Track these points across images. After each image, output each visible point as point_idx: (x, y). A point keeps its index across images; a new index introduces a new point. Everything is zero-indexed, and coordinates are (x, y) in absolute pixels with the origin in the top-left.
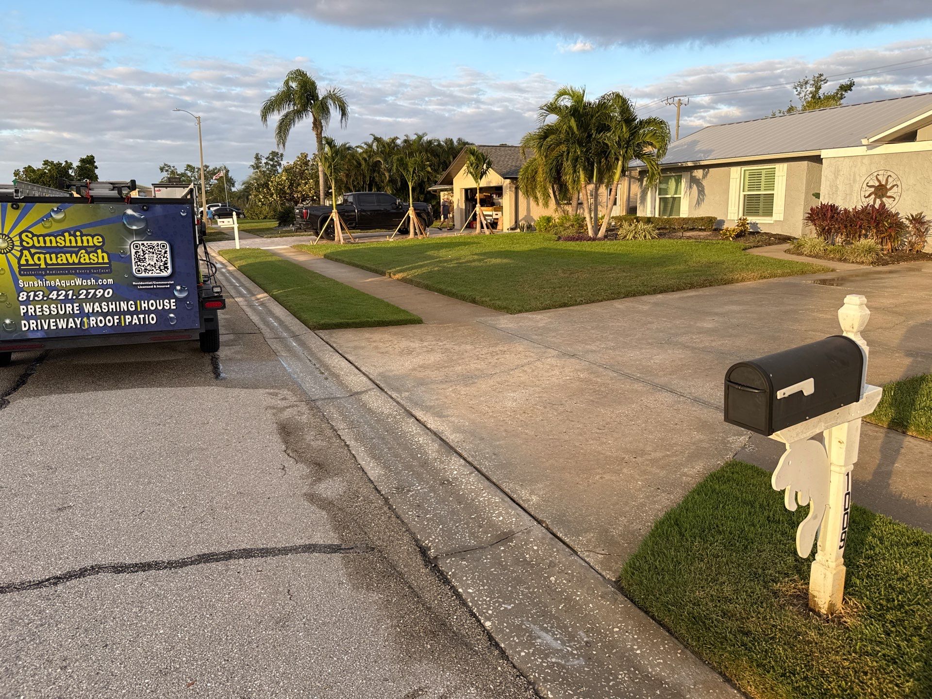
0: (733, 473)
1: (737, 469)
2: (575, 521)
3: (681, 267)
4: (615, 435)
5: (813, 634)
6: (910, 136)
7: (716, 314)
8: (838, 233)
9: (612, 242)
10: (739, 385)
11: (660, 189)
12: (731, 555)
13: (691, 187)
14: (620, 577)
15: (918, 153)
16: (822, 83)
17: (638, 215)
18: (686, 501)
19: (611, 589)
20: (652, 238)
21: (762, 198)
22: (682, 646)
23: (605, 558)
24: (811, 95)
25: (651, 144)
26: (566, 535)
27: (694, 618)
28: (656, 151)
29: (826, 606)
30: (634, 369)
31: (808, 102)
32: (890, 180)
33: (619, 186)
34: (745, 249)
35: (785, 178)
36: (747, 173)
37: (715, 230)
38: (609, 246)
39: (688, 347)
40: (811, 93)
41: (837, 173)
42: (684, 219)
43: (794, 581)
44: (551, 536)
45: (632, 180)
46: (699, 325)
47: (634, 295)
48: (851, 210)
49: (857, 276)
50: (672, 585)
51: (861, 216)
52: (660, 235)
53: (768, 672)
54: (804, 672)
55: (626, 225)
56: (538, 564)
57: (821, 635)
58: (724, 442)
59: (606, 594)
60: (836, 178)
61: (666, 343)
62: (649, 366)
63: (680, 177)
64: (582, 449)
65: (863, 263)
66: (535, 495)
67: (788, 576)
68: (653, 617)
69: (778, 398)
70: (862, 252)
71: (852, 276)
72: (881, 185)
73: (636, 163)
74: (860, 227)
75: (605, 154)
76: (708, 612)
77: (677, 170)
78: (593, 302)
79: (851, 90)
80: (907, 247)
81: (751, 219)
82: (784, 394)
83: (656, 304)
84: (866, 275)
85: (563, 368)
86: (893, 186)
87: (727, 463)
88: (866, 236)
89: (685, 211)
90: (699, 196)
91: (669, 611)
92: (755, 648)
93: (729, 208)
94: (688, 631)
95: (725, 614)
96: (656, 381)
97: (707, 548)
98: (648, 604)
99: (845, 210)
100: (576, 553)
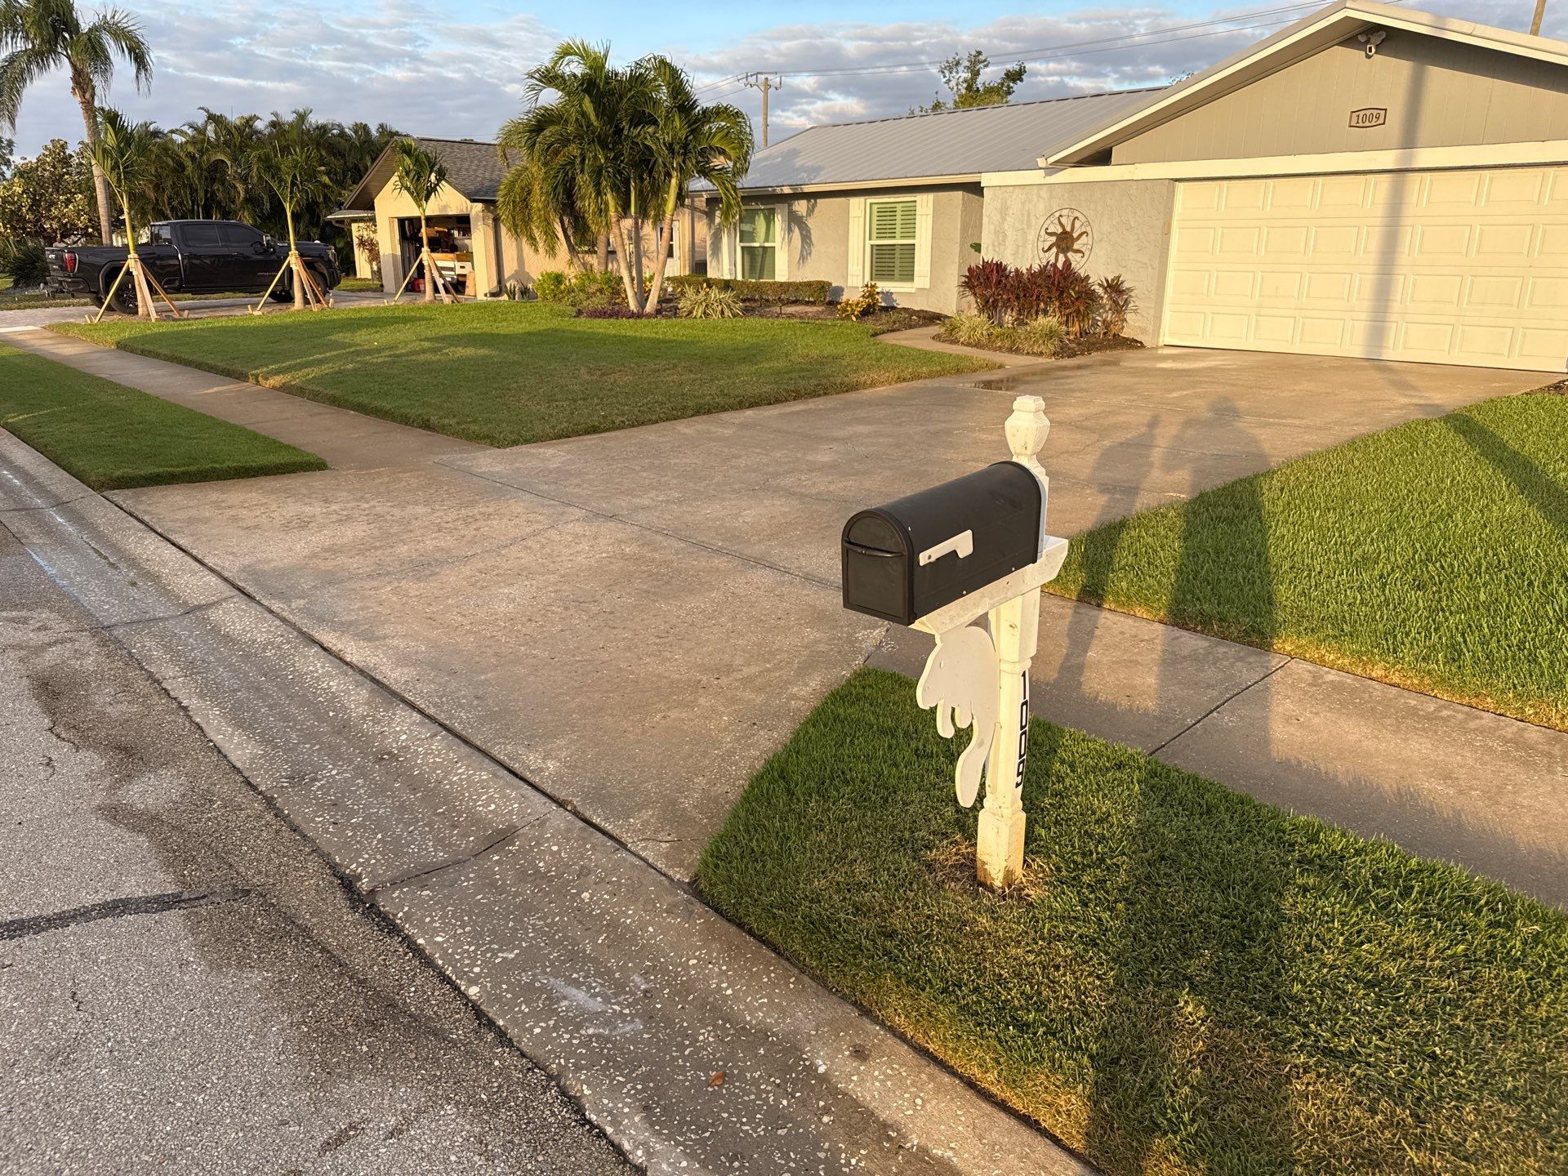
0: (864, 688)
1: (870, 681)
2: (621, 794)
3: (781, 364)
4: (685, 644)
5: (984, 921)
6: (1101, 157)
7: (836, 439)
8: (1007, 308)
9: (670, 322)
10: (863, 547)
11: (742, 232)
12: (864, 816)
13: (790, 230)
14: (696, 875)
15: (1113, 183)
16: (981, 65)
17: (709, 276)
18: (796, 740)
19: (682, 895)
20: (734, 316)
21: (898, 252)
22: (796, 971)
23: (671, 847)
24: (965, 85)
25: (722, 152)
26: (606, 819)
27: (813, 923)
28: (731, 164)
29: (1001, 875)
30: (713, 534)
31: (961, 96)
32: (1077, 224)
33: (676, 224)
34: (875, 335)
35: (930, 218)
36: (875, 207)
37: (830, 303)
38: (664, 329)
39: (794, 494)
40: (965, 81)
41: (1004, 211)
42: (782, 284)
43: (956, 843)
44: (581, 824)
45: (697, 214)
46: (809, 458)
47: (709, 412)
48: (1025, 272)
49: (1034, 374)
50: (779, 875)
51: (1039, 281)
52: (747, 311)
53: (923, 990)
54: (973, 981)
55: (690, 292)
56: (559, 876)
57: (995, 920)
58: (851, 640)
59: (675, 906)
60: (1004, 219)
61: (761, 488)
62: (735, 528)
63: (772, 212)
64: (632, 673)
65: (1041, 354)
66: (553, 759)
67: (947, 838)
68: (750, 932)
69: (922, 564)
70: (1041, 336)
71: (1027, 374)
72: (1064, 232)
73: (699, 184)
74: (1038, 297)
75: (647, 166)
76: (832, 911)
77: (768, 200)
78: (643, 424)
79: (1021, 80)
80: (1100, 330)
81: (883, 286)
82: (930, 557)
83: (743, 426)
84: (1046, 373)
85: (596, 538)
86: (1082, 234)
87: (855, 672)
88: (1045, 312)
89: (783, 271)
90: (803, 246)
91: (774, 918)
92: (904, 957)
93: (850, 267)
94: (804, 945)
95: (857, 909)
96: (748, 551)
97: (829, 809)
98: (742, 912)
99: (1017, 270)
100: (623, 846)
